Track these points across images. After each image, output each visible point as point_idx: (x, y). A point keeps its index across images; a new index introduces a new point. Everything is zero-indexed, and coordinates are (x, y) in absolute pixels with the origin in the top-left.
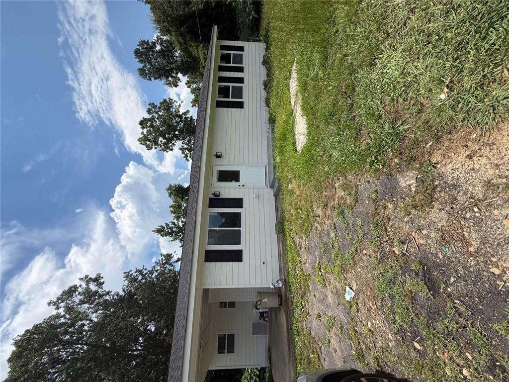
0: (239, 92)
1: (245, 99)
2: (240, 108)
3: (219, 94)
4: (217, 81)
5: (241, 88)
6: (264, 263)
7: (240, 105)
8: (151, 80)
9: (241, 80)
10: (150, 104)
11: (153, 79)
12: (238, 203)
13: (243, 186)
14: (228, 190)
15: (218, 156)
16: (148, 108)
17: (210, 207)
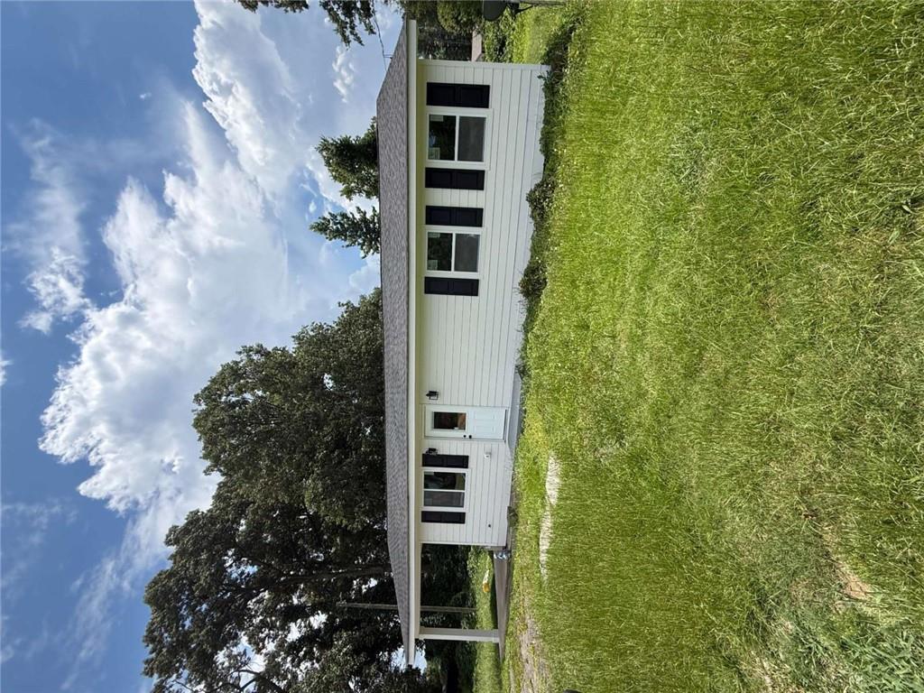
0: (469, 254)
1: (481, 274)
2: (472, 295)
3: (429, 258)
4: (424, 222)
5: (474, 242)
6: (489, 526)
7: (471, 288)
9: (473, 217)
12: (462, 461)
13: (470, 437)
14: (448, 443)
15: (432, 394)
17: (424, 465)
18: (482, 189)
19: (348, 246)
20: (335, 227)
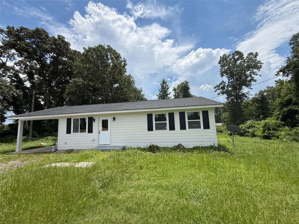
0: (161, 127)
1: (155, 132)
3: (158, 115)
4: (169, 112)
5: (165, 128)
6: (66, 143)
7: (150, 128)
8: (290, 45)
9: (172, 128)
10: (256, 53)
11: (292, 46)
12: (90, 131)
13: (100, 133)
14: (97, 126)
15: (114, 119)
16: (253, 53)
17: (89, 118)
18: (181, 129)
19: (159, 90)
20: (164, 86)
